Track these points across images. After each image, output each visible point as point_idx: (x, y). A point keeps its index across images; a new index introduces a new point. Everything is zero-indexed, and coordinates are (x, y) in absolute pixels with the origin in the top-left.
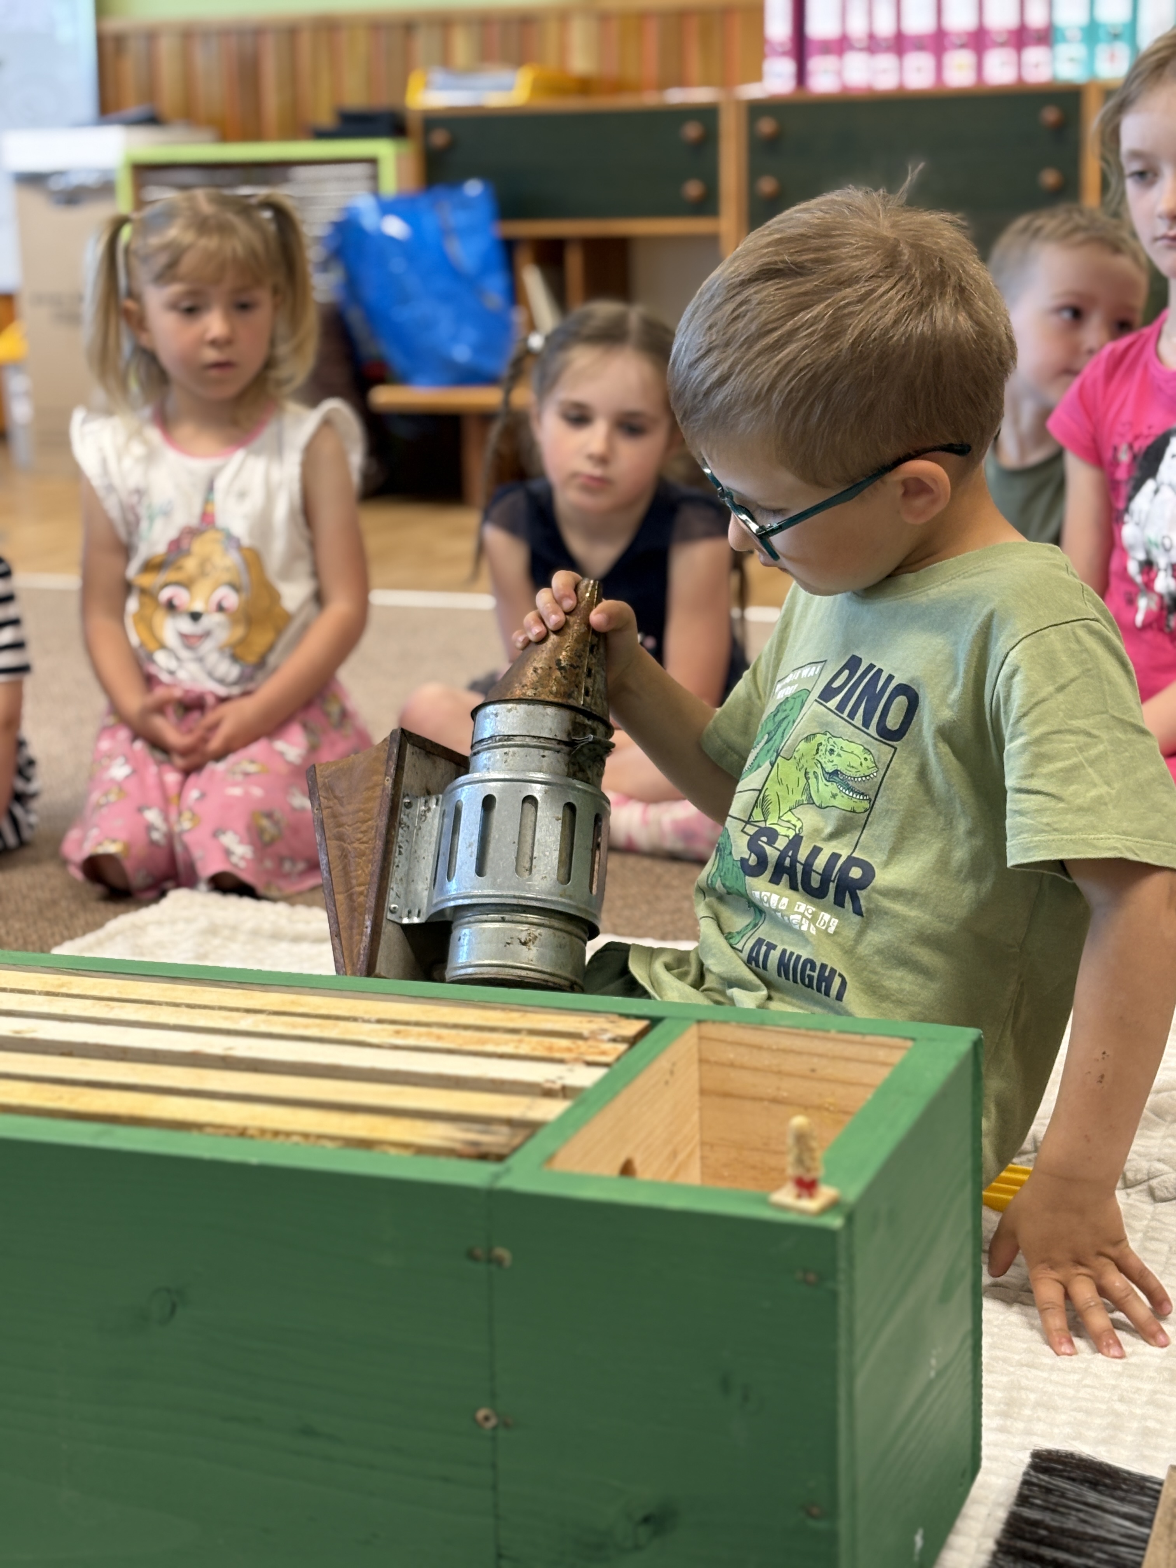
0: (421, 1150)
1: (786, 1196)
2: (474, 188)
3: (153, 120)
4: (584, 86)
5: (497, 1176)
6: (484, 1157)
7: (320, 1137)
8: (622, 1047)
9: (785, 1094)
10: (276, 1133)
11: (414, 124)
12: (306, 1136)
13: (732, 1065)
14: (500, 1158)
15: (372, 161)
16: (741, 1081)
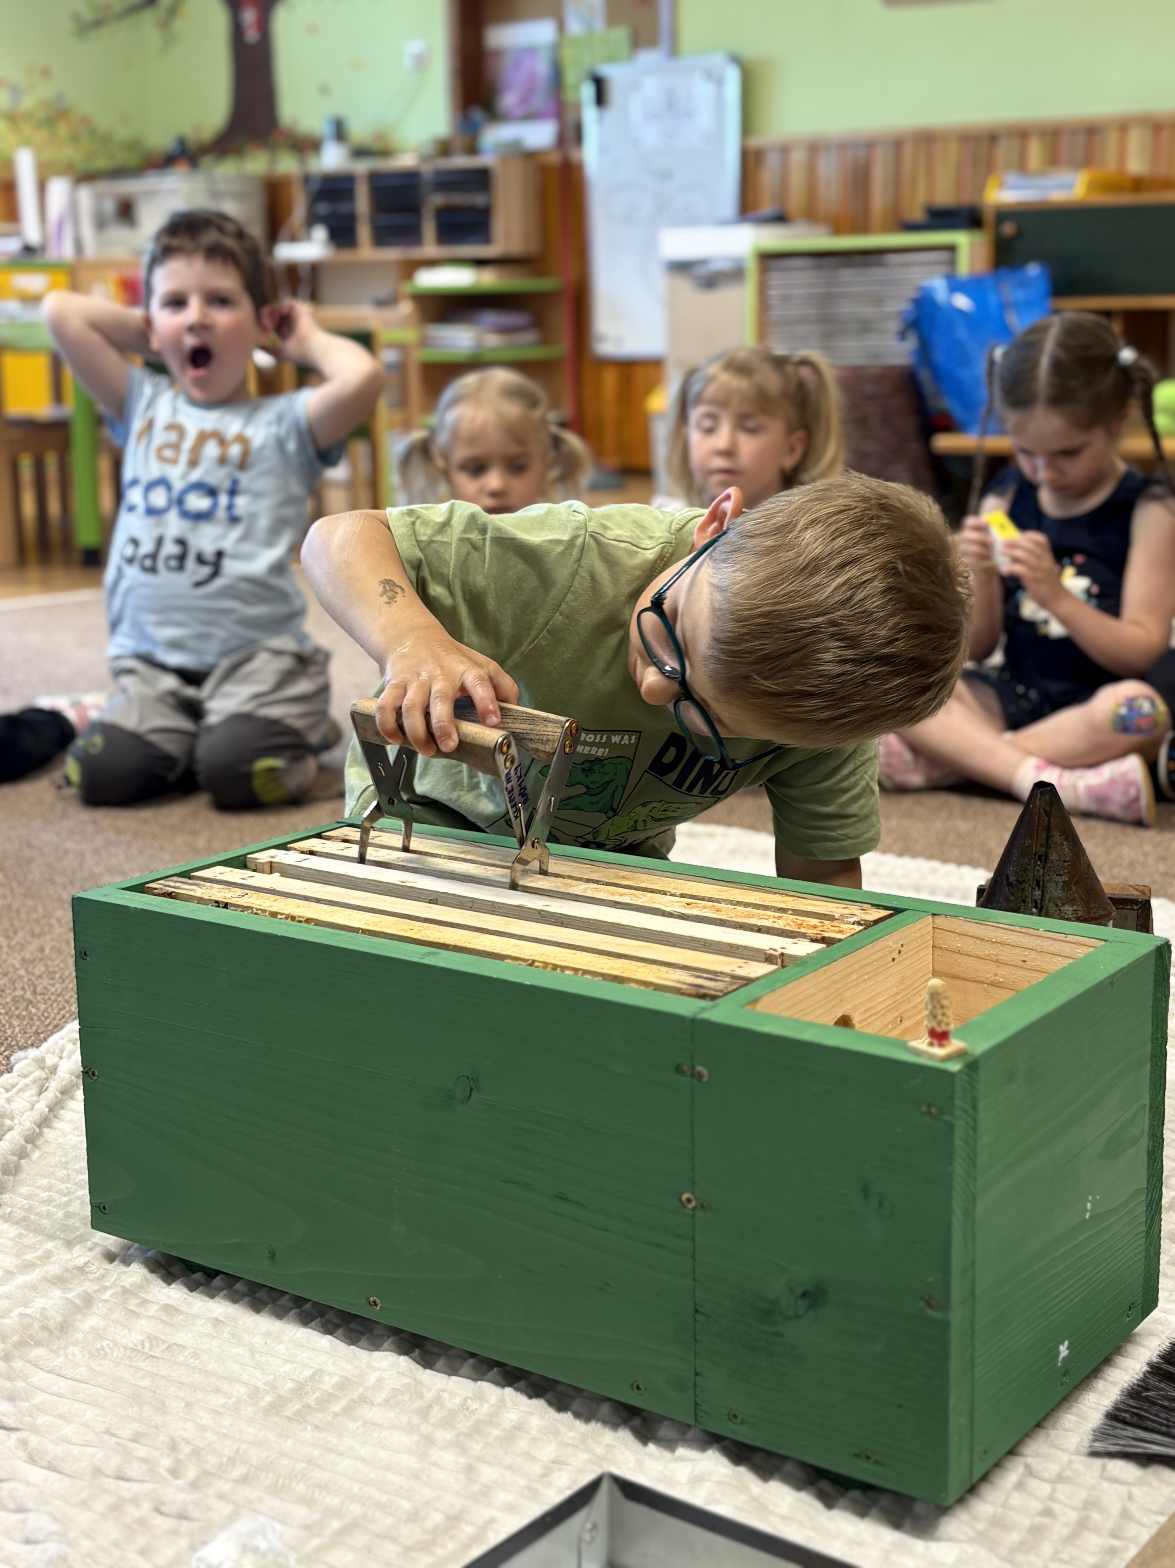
0: (658, 987)
1: (922, 1043)
2: (1034, 270)
3: (781, 218)
4: (1138, 184)
5: (704, 1009)
6: (703, 997)
7: (585, 972)
8: (858, 928)
9: (1001, 980)
10: (555, 967)
11: (989, 217)
12: (576, 970)
13: (959, 953)
14: (714, 998)
15: (951, 249)
16: (969, 965)
